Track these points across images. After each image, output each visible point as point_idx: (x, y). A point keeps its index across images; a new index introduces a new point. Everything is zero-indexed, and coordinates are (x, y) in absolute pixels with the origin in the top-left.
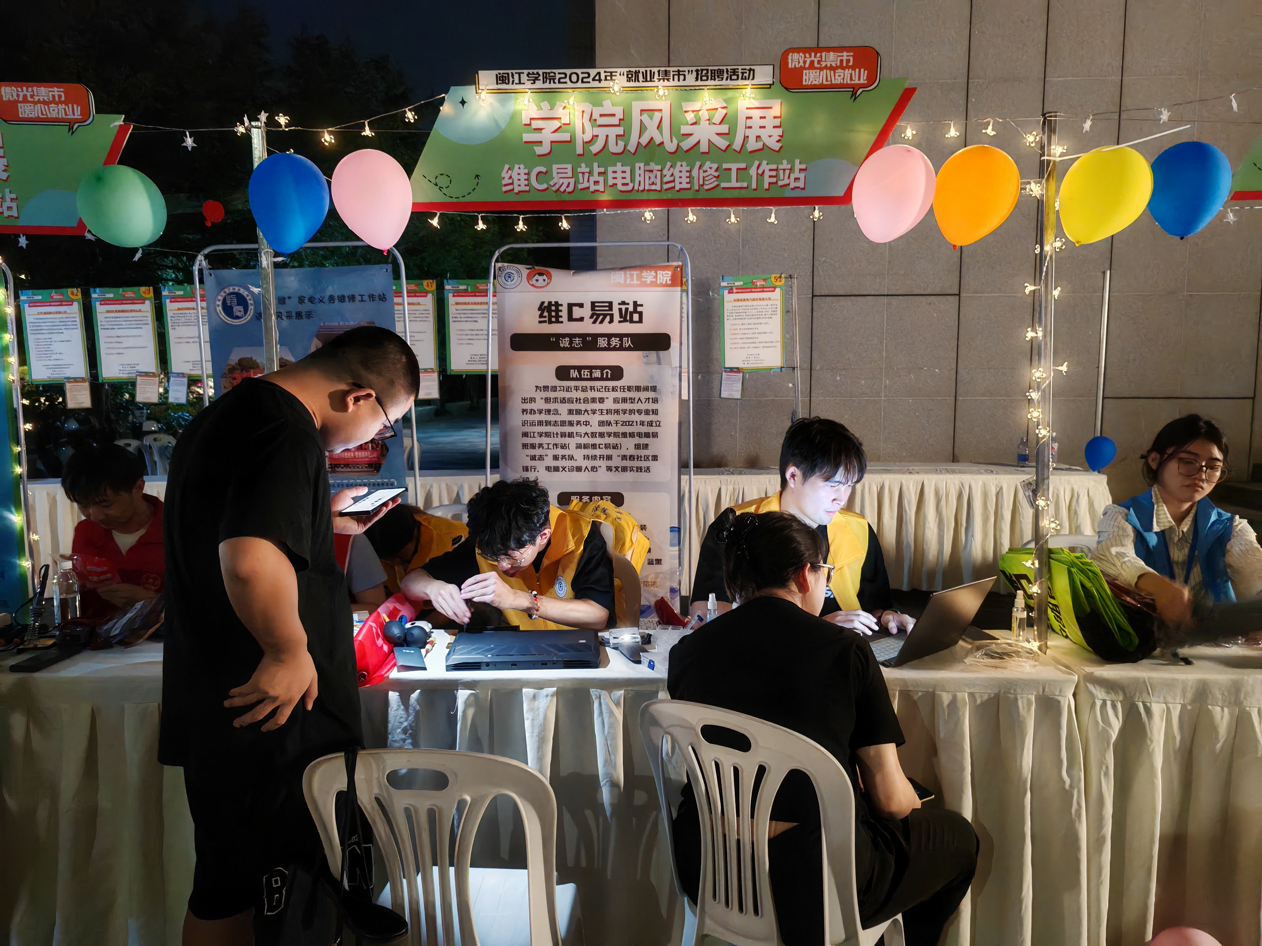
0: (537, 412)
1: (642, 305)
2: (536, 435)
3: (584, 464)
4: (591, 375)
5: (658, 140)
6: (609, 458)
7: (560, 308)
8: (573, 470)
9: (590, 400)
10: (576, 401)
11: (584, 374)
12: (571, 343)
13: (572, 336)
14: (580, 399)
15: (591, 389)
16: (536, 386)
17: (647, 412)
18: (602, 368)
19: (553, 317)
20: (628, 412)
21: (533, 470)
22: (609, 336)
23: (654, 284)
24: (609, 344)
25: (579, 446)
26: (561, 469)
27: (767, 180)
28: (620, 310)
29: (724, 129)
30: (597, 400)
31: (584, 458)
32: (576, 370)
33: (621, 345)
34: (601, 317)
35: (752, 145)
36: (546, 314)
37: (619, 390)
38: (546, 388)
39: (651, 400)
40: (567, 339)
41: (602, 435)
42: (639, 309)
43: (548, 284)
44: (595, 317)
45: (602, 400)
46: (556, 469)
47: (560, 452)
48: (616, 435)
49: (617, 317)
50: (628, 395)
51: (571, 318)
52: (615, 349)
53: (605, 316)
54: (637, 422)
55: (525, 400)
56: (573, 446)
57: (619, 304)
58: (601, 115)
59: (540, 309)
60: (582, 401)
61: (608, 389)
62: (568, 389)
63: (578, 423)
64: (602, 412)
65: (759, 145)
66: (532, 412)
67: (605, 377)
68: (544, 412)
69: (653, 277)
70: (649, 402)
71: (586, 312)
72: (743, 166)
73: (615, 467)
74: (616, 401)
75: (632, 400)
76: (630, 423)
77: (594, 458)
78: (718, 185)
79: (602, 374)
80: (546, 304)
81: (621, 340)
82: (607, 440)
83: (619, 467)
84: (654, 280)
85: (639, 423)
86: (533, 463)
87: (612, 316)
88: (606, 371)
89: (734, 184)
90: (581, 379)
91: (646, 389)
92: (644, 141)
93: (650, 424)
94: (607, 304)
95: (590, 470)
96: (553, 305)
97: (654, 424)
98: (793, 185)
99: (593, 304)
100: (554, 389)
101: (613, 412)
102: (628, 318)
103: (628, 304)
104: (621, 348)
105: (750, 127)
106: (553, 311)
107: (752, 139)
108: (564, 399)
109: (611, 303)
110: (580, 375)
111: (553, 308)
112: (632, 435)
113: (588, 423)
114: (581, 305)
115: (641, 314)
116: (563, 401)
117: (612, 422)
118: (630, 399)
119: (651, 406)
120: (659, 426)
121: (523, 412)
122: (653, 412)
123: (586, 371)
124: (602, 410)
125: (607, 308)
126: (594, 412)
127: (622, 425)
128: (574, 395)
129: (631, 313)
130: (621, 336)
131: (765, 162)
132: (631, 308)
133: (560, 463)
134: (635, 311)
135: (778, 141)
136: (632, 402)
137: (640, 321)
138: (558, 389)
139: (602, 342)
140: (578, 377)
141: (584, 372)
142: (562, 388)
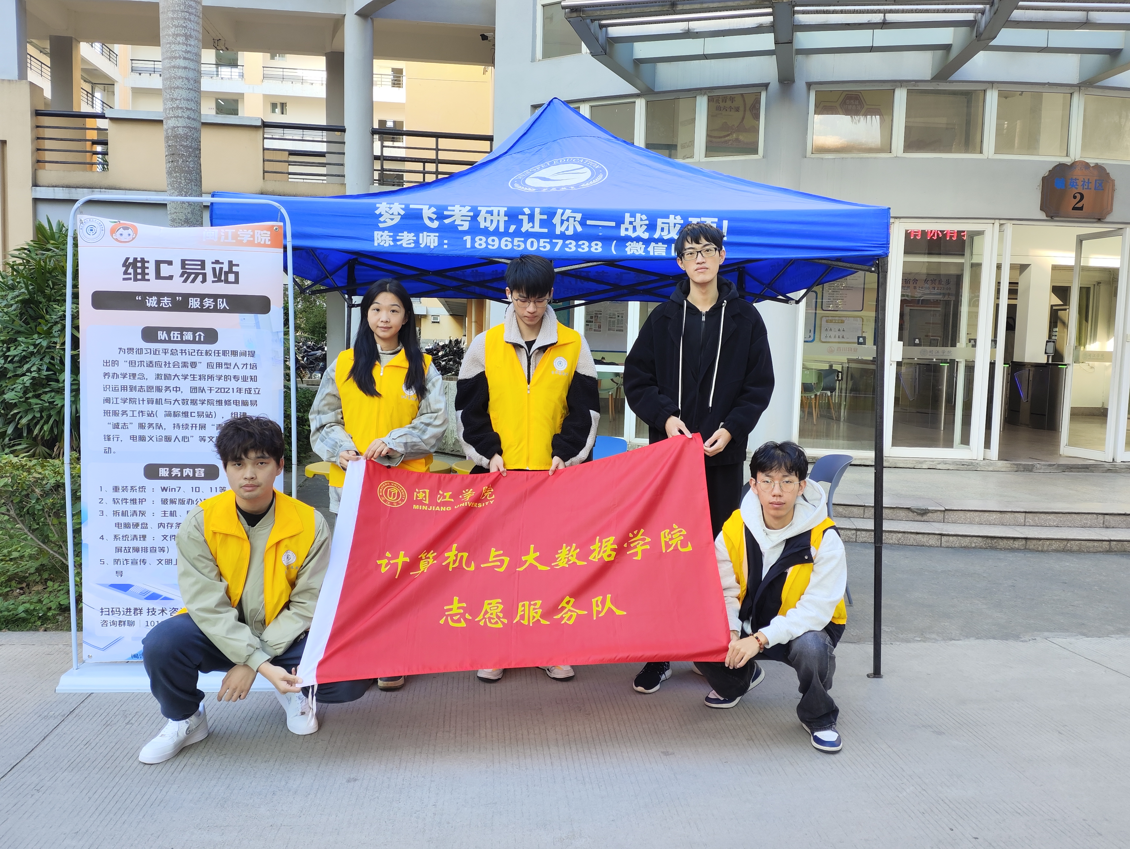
0: (120, 376)
1: (238, 265)
2: (119, 401)
3: (173, 433)
4: (182, 338)
6: (203, 427)
7: (146, 265)
8: (161, 440)
9: (180, 364)
10: (165, 365)
11: (174, 337)
12: (159, 302)
13: (160, 295)
14: (169, 363)
15: (182, 353)
16: (119, 349)
17: (245, 379)
18: (194, 330)
19: (139, 274)
20: (223, 378)
21: (116, 439)
22: (202, 297)
23: (251, 243)
24: (202, 305)
25: (168, 414)
26: (148, 439)
28: (214, 269)
30: (189, 364)
31: (174, 427)
32: (165, 332)
33: (216, 306)
34: (193, 276)
36: (130, 270)
37: (213, 354)
38: (130, 350)
39: (249, 366)
40: (155, 298)
41: (194, 402)
43: (133, 239)
44: (186, 275)
45: (194, 365)
46: (142, 438)
47: (146, 420)
48: (210, 402)
49: (210, 277)
50: (222, 359)
51: (158, 276)
52: (208, 310)
53: (197, 275)
55: (107, 363)
56: (161, 414)
57: (213, 263)
59: (124, 265)
60: (171, 365)
61: (201, 353)
62: (156, 352)
63: (167, 388)
64: (194, 378)
66: (115, 375)
67: (197, 340)
68: (128, 376)
69: (250, 236)
70: (246, 368)
71: (176, 270)
73: (209, 437)
74: (209, 365)
75: (228, 365)
76: (226, 390)
77: (186, 426)
79: (194, 337)
80: (131, 260)
81: (215, 301)
82: (199, 408)
84: (252, 239)
85: (235, 390)
86: (116, 432)
87: (204, 275)
88: (198, 333)
90: (170, 341)
91: (244, 354)
93: (249, 391)
94: (200, 263)
95: (181, 440)
96: (139, 262)
97: (253, 392)
99: (183, 262)
100: (140, 351)
102: (223, 278)
103: (223, 263)
104: (216, 310)
106: (139, 268)
109: (203, 263)
110: (169, 337)
111: (139, 265)
112: (228, 402)
113: (178, 389)
114: (170, 263)
115: (237, 274)
116: (150, 364)
117: (206, 389)
119: (249, 372)
120: (258, 393)
121: (104, 376)
122: (251, 379)
124: (194, 375)
125: (200, 267)
126: (185, 377)
127: (216, 392)
128: (162, 358)
129: (226, 273)
130: (215, 297)
132: (226, 268)
133: (146, 432)
134: (230, 271)
136: (228, 368)
137: (237, 281)
138: (144, 351)
139: (194, 303)
140: (167, 339)
141: (174, 334)
142: (149, 351)
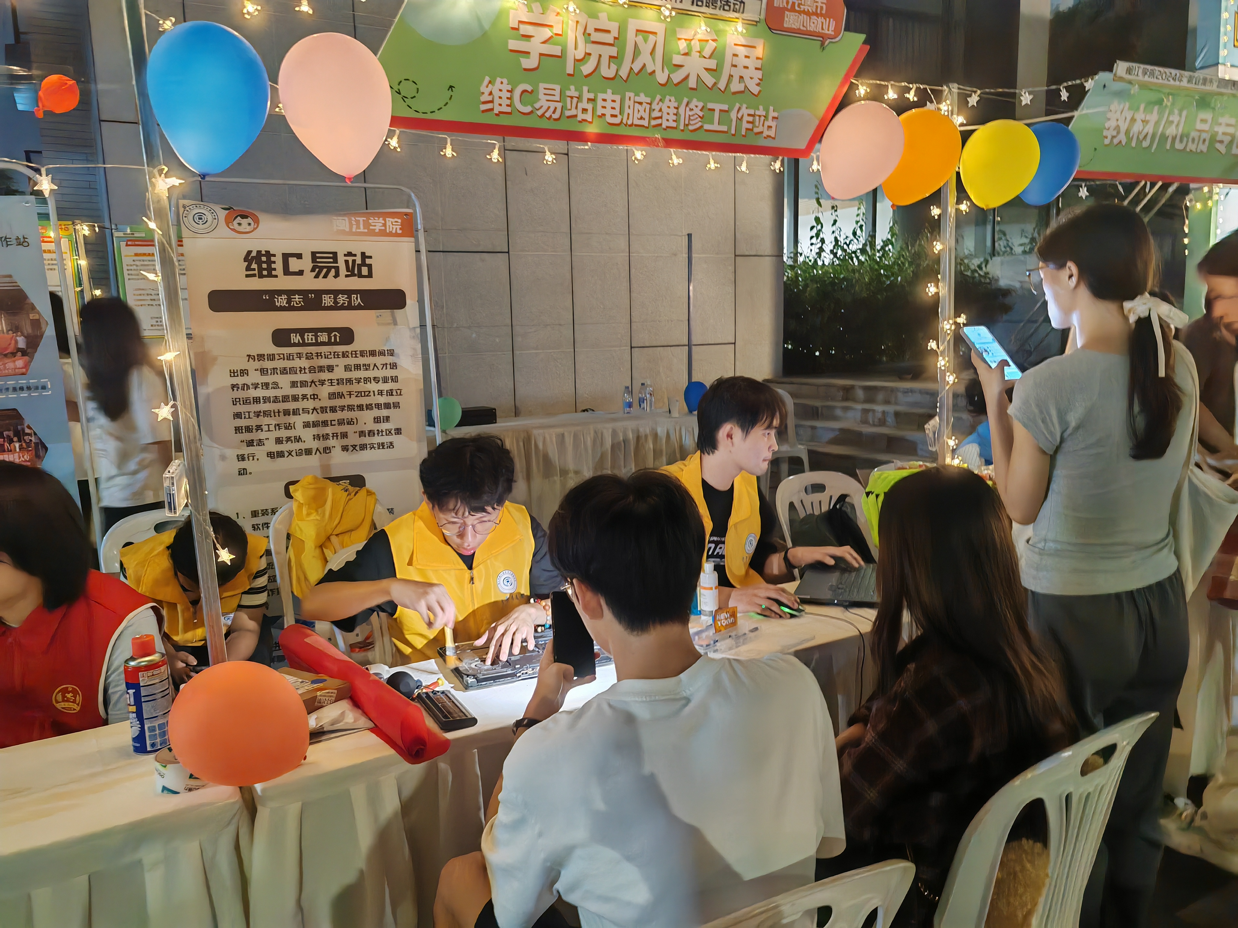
0: (251, 387)
1: (370, 257)
2: (252, 415)
3: (314, 445)
4: (316, 339)
5: (649, 69)
6: (344, 435)
7: (273, 259)
8: (301, 454)
9: (317, 369)
10: (300, 371)
11: (308, 338)
12: (289, 301)
13: (290, 293)
14: (305, 369)
15: (317, 356)
16: (248, 355)
17: (385, 380)
18: (329, 331)
19: (265, 269)
20: (362, 381)
21: (251, 458)
22: (335, 293)
23: (383, 233)
24: (336, 302)
25: (307, 425)
26: (286, 454)
27: (745, 125)
28: (347, 262)
29: (712, 64)
30: (326, 369)
31: (314, 438)
32: (298, 334)
33: (350, 302)
34: (325, 270)
35: (736, 86)
36: (254, 266)
37: (350, 355)
38: (261, 357)
39: (388, 366)
40: (284, 297)
41: (333, 409)
42: (368, 261)
43: (255, 229)
44: (317, 270)
45: (330, 369)
46: (281, 454)
47: (283, 433)
48: (351, 408)
49: (343, 271)
50: (361, 361)
51: (287, 272)
52: (342, 308)
53: (329, 269)
54: (374, 391)
55: (234, 373)
56: (299, 425)
57: (345, 255)
58: (597, 30)
59: (246, 260)
60: (307, 371)
61: (338, 355)
62: (289, 357)
63: (304, 397)
64: (331, 383)
65: (741, 87)
66: (245, 387)
67: (333, 340)
68: (260, 386)
69: (381, 224)
70: (386, 369)
71: (306, 264)
72: (725, 107)
73: (352, 446)
74: (347, 368)
75: (367, 367)
76: (366, 394)
77: (326, 437)
78: (701, 127)
79: (330, 338)
80: (254, 254)
81: (349, 297)
82: (339, 415)
83: (356, 446)
84: (383, 228)
85: (376, 393)
86: (251, 450)
87: (337, 269)
88: (334, 333)
89: (715, 127)
90: (304, 344)
91: (382, 353)
92: (636, 68)
93: (390, 393)
94: (331, 255)
95: (322, 451)
96: (264, 255)
97: (394, 393)
98: (766, 133)
99: (314, 254)
100: (271, 357)
101: (345, 381)
102: (356, 272)
103: (355, 255)
104: (350, 307)
105: (735, 66)
106: (264, 262)
107: (736, 79)
108: (285, 369)
109: (335, 254)
110: (303, 339)
111: (264, 259)
112: (369, 407)
113: (316, 397)
114: (299, 256)
115: (370, 267)
116: (284, 371)
117: (345, 393)
118: (364, 365)
119: (389, 373)
120: (400, 395)
121: (232, 388)
122: (392, 380)
123: (310, 334)
124: (331, 380)
125: (331, 260)
126: (322, 383)
127: (356, 396)
128: (298, 363)
129: (360, 266)
130: (349, 293)
131: (745, 106)
132: (359, 261)
133: (285, 447)
134: (364, 264)
135: (758, 85)
136: (367, 369)
137: (370, 275)
138: (277, 357)
139: (327, 300)
140: (301, 342)
141: (308, 335)
142: (282, 356)
